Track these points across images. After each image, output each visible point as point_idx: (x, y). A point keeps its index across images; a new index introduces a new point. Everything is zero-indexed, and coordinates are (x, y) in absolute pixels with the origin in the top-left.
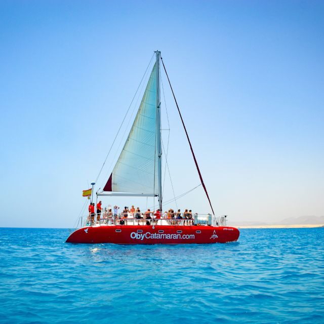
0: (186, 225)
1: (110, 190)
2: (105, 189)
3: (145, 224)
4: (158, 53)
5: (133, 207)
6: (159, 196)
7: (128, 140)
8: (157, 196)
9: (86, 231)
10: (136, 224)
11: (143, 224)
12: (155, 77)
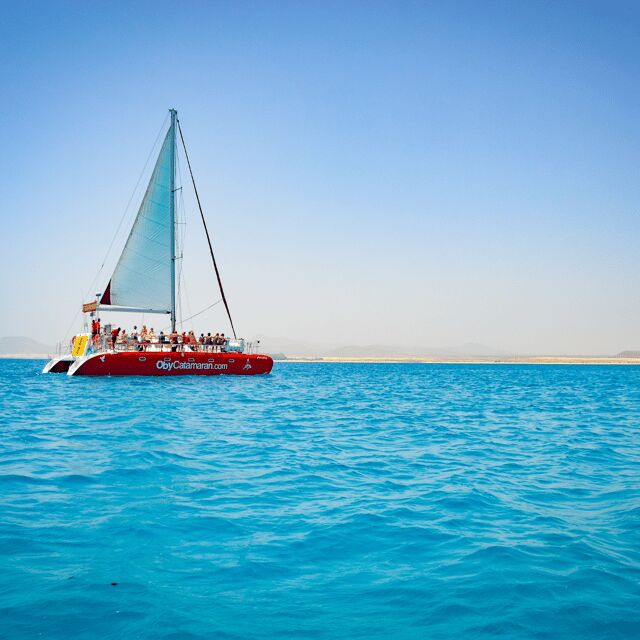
0: (215, 352)
1: (109, 303)
2: (102, 302)
3: (169, 350)
4: (174, 113)
5: (145, 327)
6: (172, 313)
7: (131, 234)
8: (168, 313)
9: (102, 359)
10: (159, 350)
11: (166, 349)
12: (169, 147)
